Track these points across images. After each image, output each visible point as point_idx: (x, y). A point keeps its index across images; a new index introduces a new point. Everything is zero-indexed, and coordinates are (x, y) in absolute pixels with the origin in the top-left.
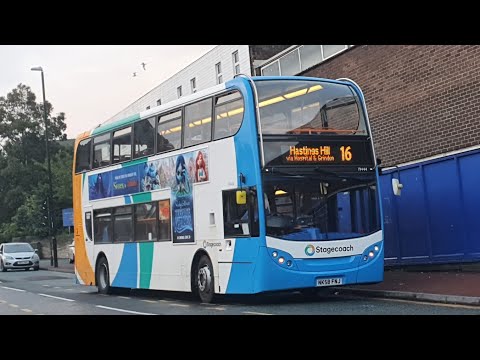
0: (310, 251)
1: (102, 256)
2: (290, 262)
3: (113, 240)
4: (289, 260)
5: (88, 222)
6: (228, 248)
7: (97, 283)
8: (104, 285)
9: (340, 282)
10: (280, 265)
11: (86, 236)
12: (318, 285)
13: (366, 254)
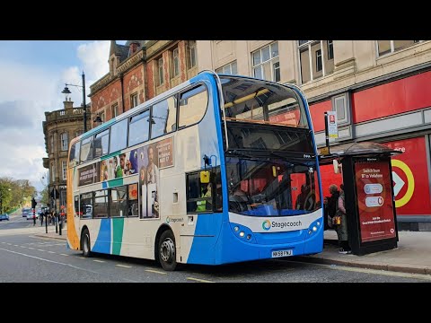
0: (266, 225)
1: (85, 228)
2: (250, 235)
3: (94, 216)
4: (249, 234)
5: (76, 203)
6: (190, 223)
7: (82, 248)
8: (86, 251)
9: (291, 253)
10: (241, 238)
11: (75, 213)
12: (273, 257)
13: (311, 229)
